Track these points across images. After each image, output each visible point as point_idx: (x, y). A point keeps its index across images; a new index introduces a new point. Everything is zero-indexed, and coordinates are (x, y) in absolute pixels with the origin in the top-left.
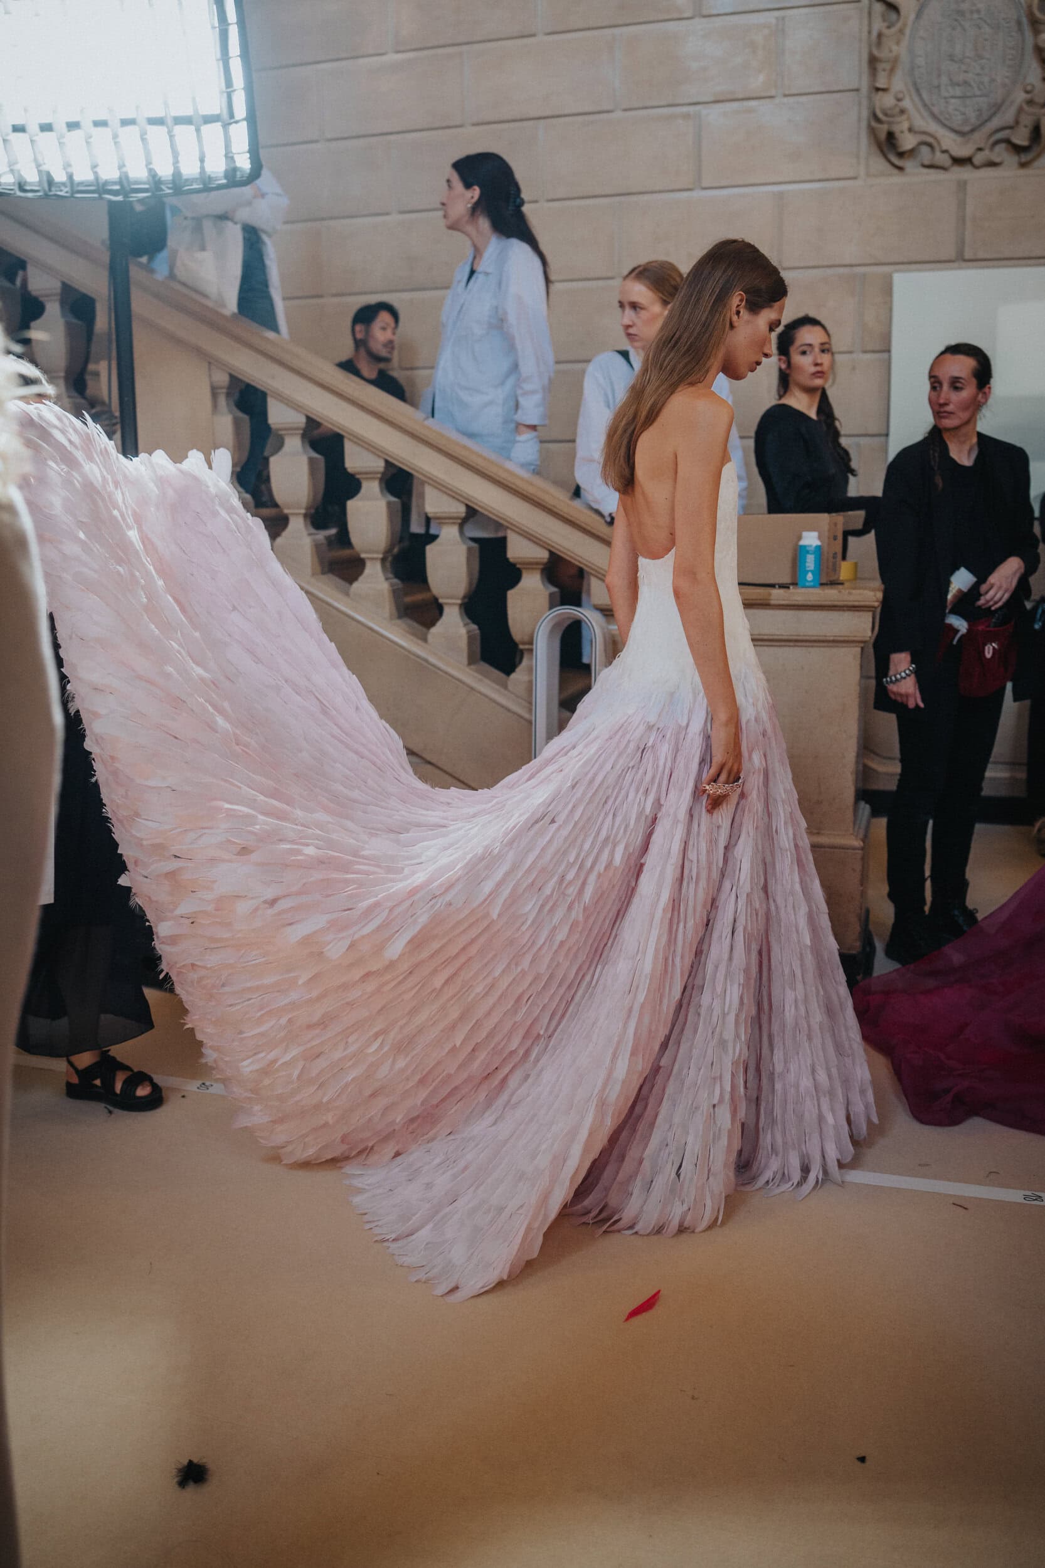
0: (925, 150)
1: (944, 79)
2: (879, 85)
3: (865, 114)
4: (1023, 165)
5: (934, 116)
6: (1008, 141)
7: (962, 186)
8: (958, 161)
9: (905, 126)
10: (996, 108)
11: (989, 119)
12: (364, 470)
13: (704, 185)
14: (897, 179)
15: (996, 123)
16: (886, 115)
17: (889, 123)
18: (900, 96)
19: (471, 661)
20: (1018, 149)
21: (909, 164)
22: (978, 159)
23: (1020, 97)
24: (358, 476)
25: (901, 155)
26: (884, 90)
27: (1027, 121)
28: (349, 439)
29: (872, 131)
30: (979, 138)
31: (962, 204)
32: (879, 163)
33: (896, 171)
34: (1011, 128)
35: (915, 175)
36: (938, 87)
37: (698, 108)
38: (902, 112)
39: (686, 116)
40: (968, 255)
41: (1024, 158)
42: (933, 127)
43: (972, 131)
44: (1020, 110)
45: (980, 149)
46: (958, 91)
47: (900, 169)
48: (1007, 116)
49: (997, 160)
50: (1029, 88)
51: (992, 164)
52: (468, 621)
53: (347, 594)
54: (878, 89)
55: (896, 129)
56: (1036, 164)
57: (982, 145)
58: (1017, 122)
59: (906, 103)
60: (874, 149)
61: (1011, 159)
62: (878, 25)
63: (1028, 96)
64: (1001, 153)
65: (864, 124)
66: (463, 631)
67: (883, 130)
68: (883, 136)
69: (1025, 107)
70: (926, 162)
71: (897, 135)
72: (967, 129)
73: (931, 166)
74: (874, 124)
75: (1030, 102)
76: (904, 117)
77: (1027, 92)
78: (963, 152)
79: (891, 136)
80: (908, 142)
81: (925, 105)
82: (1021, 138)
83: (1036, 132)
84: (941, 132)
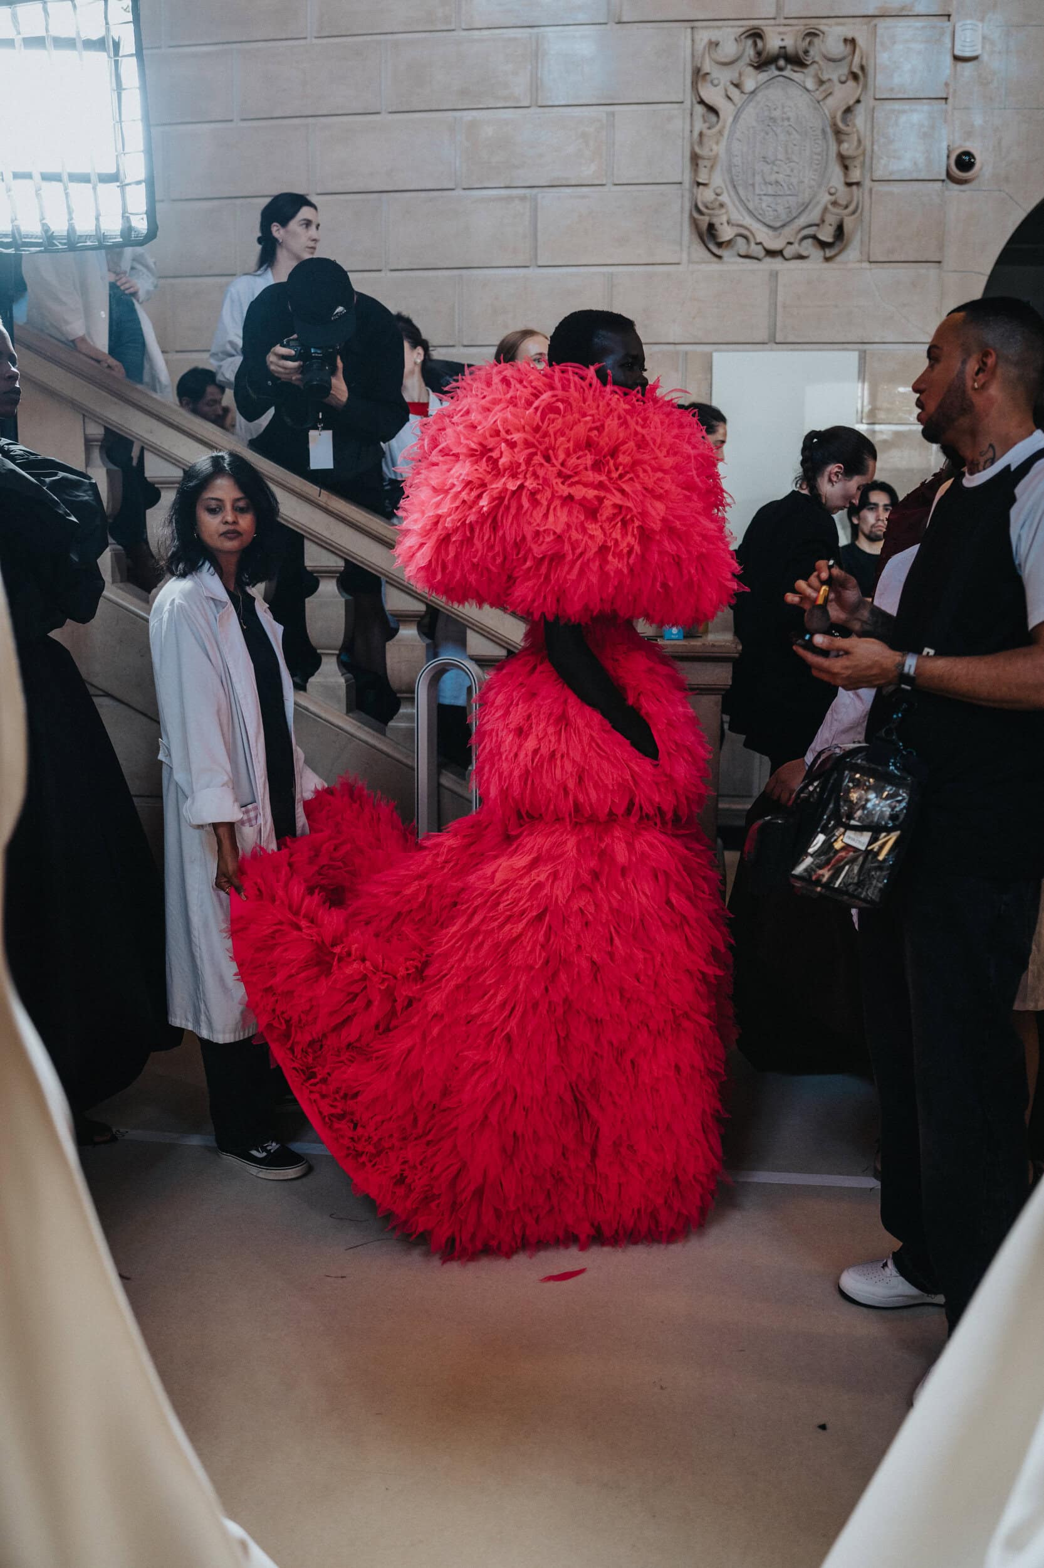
0: (740, 240)
1: (758, 178)
2: (700, 181)
3: (687, 206)
4: (827, 259)
5: (750, 212)
6: (814, 237)
7: (774, 275)
8: (771, 253)
9: (724, 219)
10: (805, 207)
11: (798, 216)
13: (540, 263)
14: (715, 267)
15: (802, 221)
16: (707, 207)
17: (709, 215)
18: (718, 191)
19: (349, 710)
20: (823, 245)
21: (726, 252)
22: (788, 252)
23: (826, 198)
25: (720, 245)
26: (704, 185)
27: (832, 219)
29: (695, 223)
30: (788, 233)
31: (774, 292)
32: (700, 252)
33: (715, 259)
34: (817, 225)
35: (732, 263)
36: (753, 185)
37: (535, 191)
38: (722, 205)
39: (523, 199)
40: (779, 338)
41: (829, 253)
42: (748, 221)
43: (783, 226)
44: (825, 209)
45: (790, 243)
46: (771, 190)
47: (719, 257)
48: (814, 215)
49: (805, 254)
50: (833, 191)
51: (801, 257)
52: (345, 671)
54: (699, 184)
55: (715, 220)
56: (838, 259)
57: (792, 240)
58: (823, 221)
59: (724, 198)
60: (697, 240)
61: (816, 254)
62: (699, 125)
63: (833, 198)
64: (808, 247)
65: (686, 215)
66: (342, 680)
67: (704, 222)
68: (704, 227)
69: (830, 206)
70: (742, 253)
71: (717, 226)
72: (778, 224)
73: (746, 257)
74: (696, 215)
75: (835, 203)
76: (723, 211)
77: (831, 194)
78: (775, 245)
79: (711, 226)
80: (726, 233)
81: (741, 200)
82: (826, 235)
83: (840, 231)
84: (755, 226)
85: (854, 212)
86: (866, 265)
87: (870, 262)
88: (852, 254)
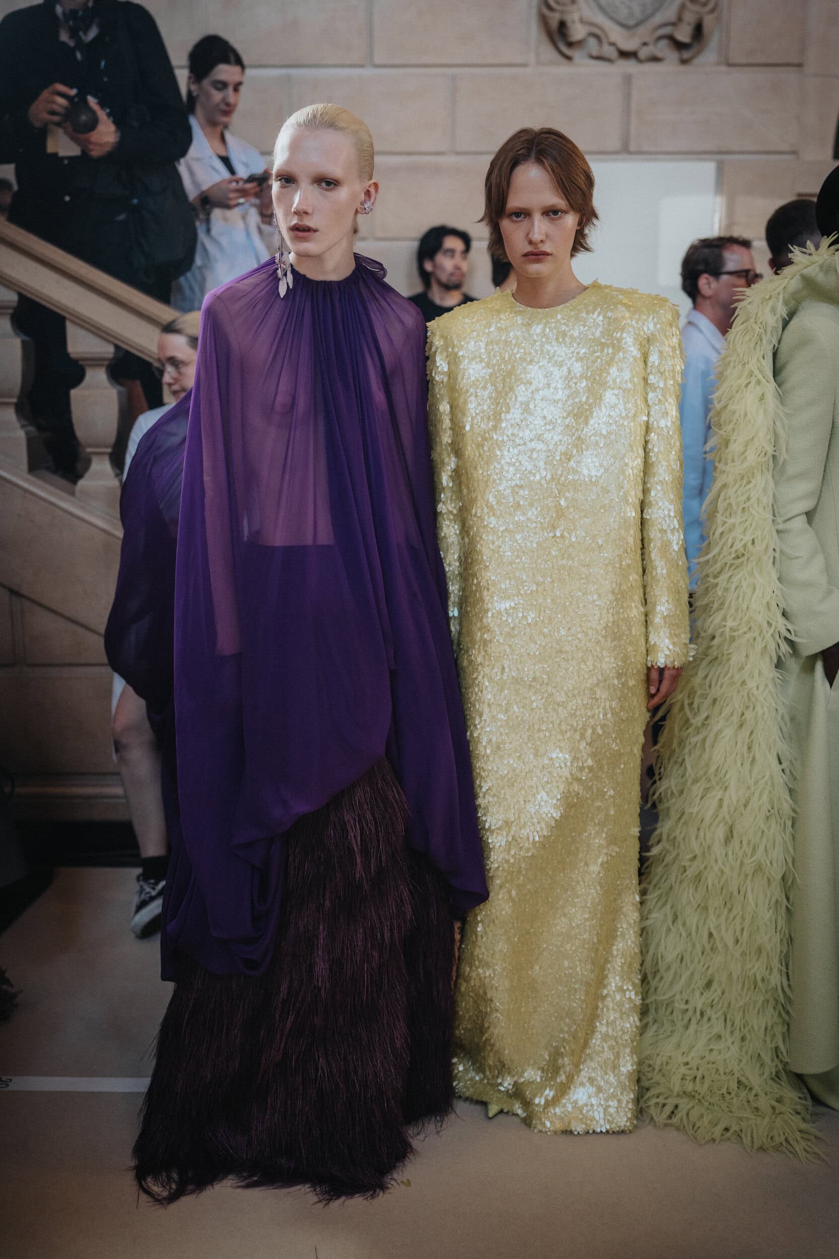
0: (592, 42)
3: (536, 2)
4: (684, 62)
5: (602, 8)
6: (671, 38)
7: (628, 79)
8: (624, 54)
9: (576, 16)
11: (652, 15)
12: (89, 356)
13: (376, 62)
14: (564, 69)
15: (658, 19)
16: (558, 3)
17: (562, 12)
20: (679, 46)
21: (576, 54)
22: (643, 53)
25: (570, 45)
27: (690, 18)
29: (544, 21)
30: (643, 33)
31: (628, 97)
32: (549, 52)
33: (563, 60)
34: (674, 24)
35: (582, 66)
38: (574, 2)
40: (632, 148)
41: (686, 55)
42: (600, 19)
43: (637, 25)
44: (683, 8)
45: (645, 44)
47: (569, 58)
48: (670, 13)
49: (660, 55)
51: (655, 59)
55: (568, 18)
56: (696, 61)
57: (646, 39)
58: (680, 19)
60: (544, 38)
61: (672, 56)
64: (663, 49)
65: (534, 11)
67: (554, 19)
68: (554, 24)
69: (688, 4)
70: (595, 53)
71: (569, 24)
72: (632, 22)
73: (599, 58)
74: (546, 11)
76: (575, 8)
78: (628, 46)
79: (562, 25)
80: (578, 32)
82: (683, 35)
83: (698, 31)
84: (607, 24)
85: (713, 11)
86: (724, 68)
87: (730, 65)
88: (709, 56)
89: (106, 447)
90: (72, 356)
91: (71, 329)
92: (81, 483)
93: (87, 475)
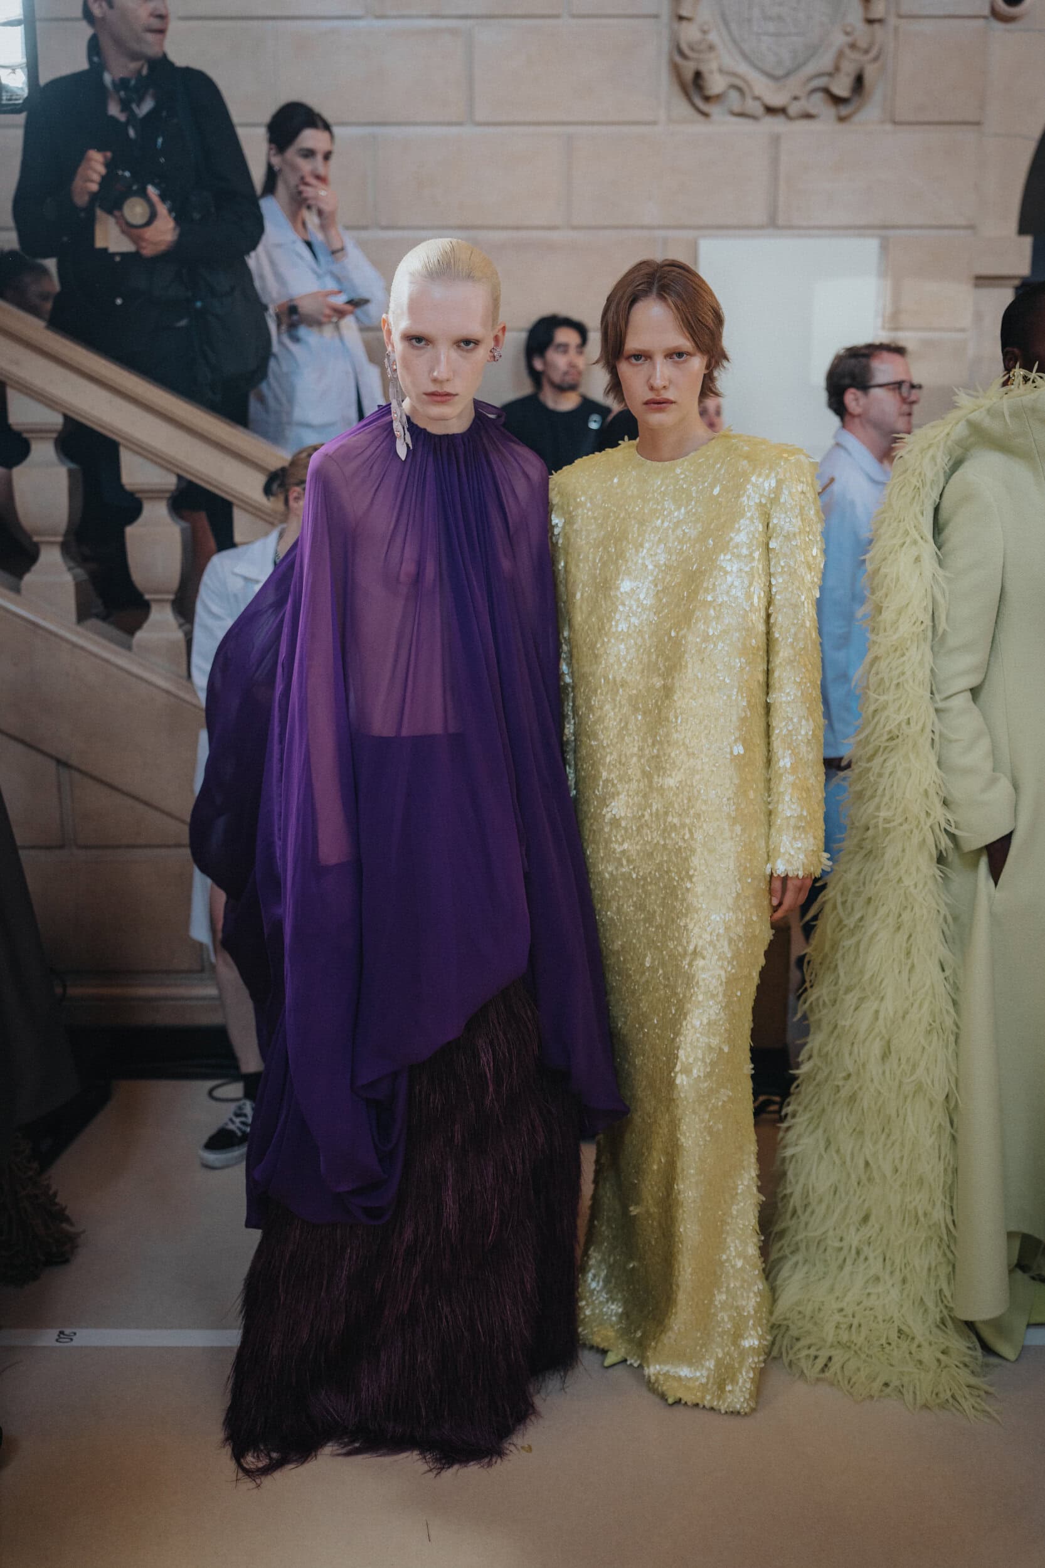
0: (734, 95)
1: (756, 12)
2: (684, 13)
3: (666, 46)
4: (842, 119)
5: (745, 56)
6: (827, 91)
7: (776, 140)
8: (770, 110)
9: (714, 65)
10: (813, 51)
11: (804, 63)
12: (146, 487)
13: (478, 119)
14: (701, 128)
15: (811, 68)
16: (692, 49)
17: (695, 60)
18: (706, 28)
20: (837, 100)
21: (712, 109)
22: (793, 109)
23: (839, 39)
24: (138, 495)
25: (707, 99)
26: (688, 19)
27: (849, 69)
28: (126, 447)
29: (676, 71)
30: (794, 85)
31: (775, 162)
32: (682, 108)
33: (699, 117)
34: (830, 75)
35: (722, 123)
36: (749, 20)
37: (470, 23)
38: (711, 48)
39: (454, 32)
40: (781, 221)
41: (844, 111)
42: (743, 68)
43: (787, 75)
44: (840, 54)
45: (796, 98)
46: (771, 27)
47: (705, 115)
48: (825, 62)
49: (813, 111)
50: (849, 29)
51: (808, 116)
53: (129, 648)
54: (681, 18)
55: (704, 69)
56: (857, 118)
57: (797, 93)
58: (837, 69)
59: (713, 37)
60: (676, 89)
61: (827, 111)
63: (849, 39)
64: (818, 104)
65: (664, 59)
67: (688, 69)
68: (689, 76)
69: (847, 51)
70: (737, 108)
71: (706, 75)
72: (780, 72)
73: (741, 115)
74: (678, 59)
75: (853, 46)
76: (712, 55)
77: (847, 34)
78: (776, 101)
79: (698, 75)
80: (716, 84)
81: (734, 41)
82: (842, 88)
83: (859, 82)
84: (753, 76)
85: (876, 59)
86: (889, 127)
87: (895, 123)
88: (871, 112)
89: (168, 592)
90: (128, 487)
91: (126, 458)
92: (140, 635)
93: (146, 626)
